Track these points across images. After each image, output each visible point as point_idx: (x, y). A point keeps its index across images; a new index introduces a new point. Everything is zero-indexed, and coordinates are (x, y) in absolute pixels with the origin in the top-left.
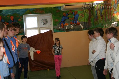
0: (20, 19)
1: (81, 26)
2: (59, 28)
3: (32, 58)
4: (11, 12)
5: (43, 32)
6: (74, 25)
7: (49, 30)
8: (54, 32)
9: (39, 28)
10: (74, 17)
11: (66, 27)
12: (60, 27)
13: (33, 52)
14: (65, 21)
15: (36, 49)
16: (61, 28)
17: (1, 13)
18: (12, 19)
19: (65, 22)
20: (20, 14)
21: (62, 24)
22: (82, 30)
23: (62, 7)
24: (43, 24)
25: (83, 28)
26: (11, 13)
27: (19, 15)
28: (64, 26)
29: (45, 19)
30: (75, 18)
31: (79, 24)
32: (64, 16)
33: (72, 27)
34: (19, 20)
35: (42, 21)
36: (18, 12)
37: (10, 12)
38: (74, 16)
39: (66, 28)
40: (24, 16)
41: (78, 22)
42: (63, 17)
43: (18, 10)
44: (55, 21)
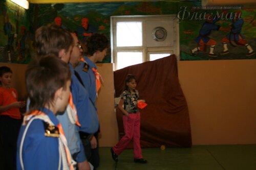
0: (102, 26)
1: (249, 47)
2: (193, 51)
4: (83, 8)
5: (154, 57)
6: (230, 46)
7: (169, 55)
8: (181, 60)
9: (146, 49)
10: (232, 25)
11: (212, 49)
12: (196, 49)
14: (209, 34)
16: (198, 50)
17: (61, 9)
18: (85, 26)
19: (210, 37)
20: (104, 14)
21: (202, 41)
22: (250, 59)
24: (157, 40)
25: (251, 53)
26: (83, 11)
27: (101, 15)
28: (205, 46)
29: (161, 29)
30: (233, 27)
31: (243, 43)
33: (226, 49)
34: (101, 27)
35: (153, 33)
36: (100, 10)
37: (80, 9)
38: (230, 24)
39: (211, 52)
40: (113, 18)
41: (240, 38)
43: (99, 4)
44: (185, 33)
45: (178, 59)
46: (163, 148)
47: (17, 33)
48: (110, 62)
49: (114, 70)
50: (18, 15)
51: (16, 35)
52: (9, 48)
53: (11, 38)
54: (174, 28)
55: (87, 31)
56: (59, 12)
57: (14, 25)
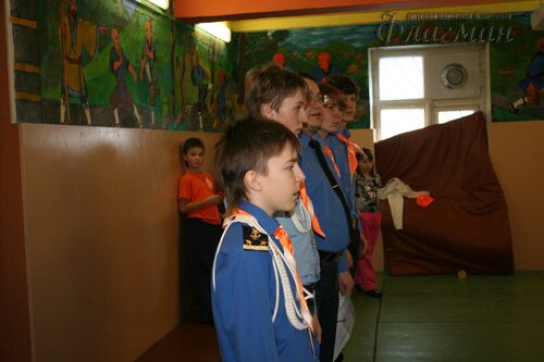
0: (354, 66)
2: (516, 105)
3: (398, 224)
4: (321, 37)
5: (445, 117)
7: (470, 112)
8: (494, 120)
9: (432, 103)
12: (520, 102)
13: (402, 200)
15: (415, 188)
16: (525, 103)
17: (283, 40)
18: (325, 66)
20: (357, 45)
21: (531, 87)
23: (538, 12)
24: (449, 87)
26: (321, 40)
27: (352, 47)
28: (538, 95)
29: (457, 67)
32: (540, 53)
34: (353, 68)
35: (444, 75)
36: (349, 38)
37: (316, 38)
40: (372, 52)
42: (535, 56)
43: (349, 29)
44: (500, 72)
45: (489, 118)
46: (462, 274)
47: (213, 83)
48: (369, 126)
49: (375, 141)
50: (214, 53)
51: (210, 86)
52: (200, 107)
53: (203, 91)
54: (480, 64)
55: (327, 74)
56: (280, 44)
57: (207, 69)
